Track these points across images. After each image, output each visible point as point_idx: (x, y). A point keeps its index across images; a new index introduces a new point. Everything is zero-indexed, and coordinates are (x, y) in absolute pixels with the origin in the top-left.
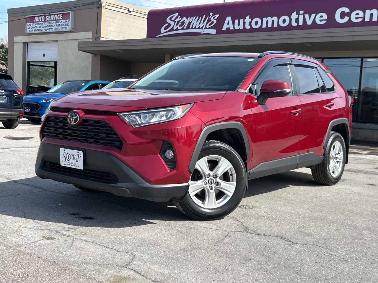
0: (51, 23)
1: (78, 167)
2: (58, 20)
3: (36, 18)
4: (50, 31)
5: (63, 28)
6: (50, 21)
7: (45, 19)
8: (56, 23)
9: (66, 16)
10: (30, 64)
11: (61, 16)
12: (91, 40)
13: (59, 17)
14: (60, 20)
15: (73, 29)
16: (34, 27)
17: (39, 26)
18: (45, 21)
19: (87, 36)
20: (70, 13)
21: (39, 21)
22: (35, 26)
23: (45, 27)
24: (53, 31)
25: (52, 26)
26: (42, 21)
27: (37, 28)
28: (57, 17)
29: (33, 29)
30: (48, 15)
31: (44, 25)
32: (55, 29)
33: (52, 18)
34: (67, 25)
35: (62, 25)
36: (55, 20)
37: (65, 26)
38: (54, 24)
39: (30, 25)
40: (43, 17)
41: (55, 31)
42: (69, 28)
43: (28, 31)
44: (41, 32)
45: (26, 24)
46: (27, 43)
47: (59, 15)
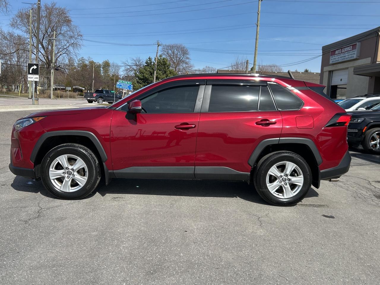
0: (345, 54)
2: (349, 51)
3: (336, 51)
4: (344, 60)
5: (351, 57)
6: (345, 52)
7: (342, 51)
8: (348, 53)
9: (354, 47)
10: (338, 87)
11: (351, 48)
12: (370, 64)
14: (350, 50)
15: (358, 57)
16: (335, 59)
17: (337, 57)
18: (341, 53)
19: (367, 61)
20: (357, 44)
21: (338, 54)
22: (335, 57)
23: (341, 57)
24: (345, 60)
25: (345, 56)
26: (339, 53)
27: (337, 59)
28: (348, 49)
29: (334, 60)
30: (343, 48)
31: (341, 56)
32: (347, 58)
33: (346, 50)
34: (354, 54)
35: (351, 55)
36: (348, 51)
37: (353, 56)
38: (347, 55)
39: (332, 57)
40: (341, 50)
41: (347, 60)
42: (355, 56)
43: (331, 62)
44: (338, 62)
45: (330, 57)
46: (332, 72)
47: (350, 47)
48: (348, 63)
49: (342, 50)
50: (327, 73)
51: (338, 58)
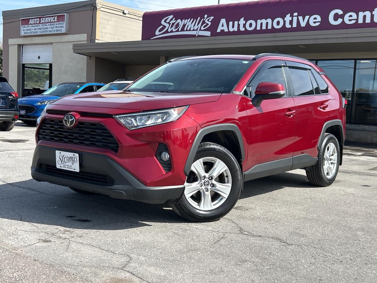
0: (46, 25)
1: (74, 169)
2: (52, 22)
3: (31, 20)
4: (45, 33)
5: (57, 31)
6: (45, 23)
8: (51, 25)
9: (60, 18)
10: (25, 66)
11: (56, 19)
12: (86, 42)
13: (54, 19)
14: (54, 22)
15: (67, 31)
17: (33, 28)
18: (40, 23)
20: (65, 15)
21: (34, 24)
22: (30, 28)
23: (40, 29)
25: (47, 28)
26: (36, 23)
27: (32, 31)
29: (28, 31)
30: (43, 18)
31: (39, 27)
32: (50, 31)
33: (47, 20)
34: (62, 27)
35: (56, 27)
36: (50, 22)
37: (60, 29)
38: (49, 26)
39: (25, 27)
40: (38, 19)
41: (50, 33)
42: (64, 30)
43: (22, 33)
44: (36, 34)
45: (21, 26)
46: (22, 46)
47: (54, 17)
48: (52, 37)
49: (41, 20)
50: (16, 47)
51: (35, 29)
